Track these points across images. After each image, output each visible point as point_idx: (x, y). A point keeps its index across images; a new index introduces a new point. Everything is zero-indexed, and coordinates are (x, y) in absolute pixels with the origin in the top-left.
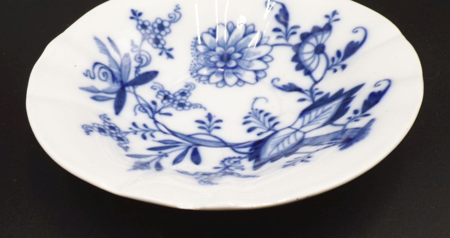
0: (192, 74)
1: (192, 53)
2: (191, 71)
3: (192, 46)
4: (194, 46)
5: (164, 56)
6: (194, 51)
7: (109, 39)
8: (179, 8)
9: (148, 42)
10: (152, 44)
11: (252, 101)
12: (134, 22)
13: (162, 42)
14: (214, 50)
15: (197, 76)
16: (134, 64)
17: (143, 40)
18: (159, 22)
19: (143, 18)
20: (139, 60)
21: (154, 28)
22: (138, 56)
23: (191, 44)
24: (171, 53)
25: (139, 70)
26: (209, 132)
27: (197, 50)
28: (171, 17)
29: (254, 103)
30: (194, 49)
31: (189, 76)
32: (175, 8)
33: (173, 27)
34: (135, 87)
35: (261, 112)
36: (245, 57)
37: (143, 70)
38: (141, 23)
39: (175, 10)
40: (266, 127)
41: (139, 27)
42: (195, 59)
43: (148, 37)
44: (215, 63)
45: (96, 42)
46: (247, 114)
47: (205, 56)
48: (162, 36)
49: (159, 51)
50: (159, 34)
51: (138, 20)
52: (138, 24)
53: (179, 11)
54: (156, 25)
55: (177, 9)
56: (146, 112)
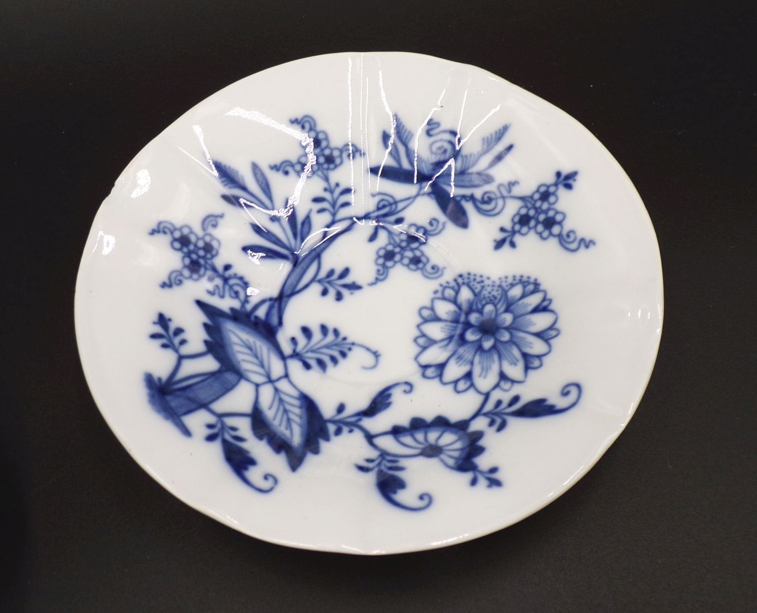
0: (461, 276)
1: (506, 277)
2: (466, 276)
3: (522, 277)
4: (520, 280)
5: (500, 236)
6: (510, 280)
7: (510, 148)
8: (587, 247)
9: (521, 208)
10: (518, 214)
11: (374, 348)
12: (550, 179)
13: (525, 230)
14: (507, 310)
15: (458, 284)
16: (478, 193)
17: (522, 199)
18: (559, 218)
19: (562, 192)
20: (486, 198)
21: (546, 212)
22: (493, 196)
23: (526, 275)
24: (506, 247)
25: (467, 201)
26: (320, 281)
27: (512, 285)
28: (568, 236)
29: (368, 349)
30: (514, 280)
31: (458, 272)
32: (588, 239)
33: (553, 242)
34: (433, 196)
35: (344, 355)
36: (480, 356)
37: (468, 207)
38: (552, 189)
39: (582, 240)
40: (307, 352)
41: (543, 189)
42: (494, 282)
43: (529, 205)
44: (480, 312)
45: (500, 130)
46: (342, 335)
47: (499, 297)
48: (535, 226)
49: (508, 225)
50: (538, 222)
51: (556, 185)
52: (548, 187)
53: (582, 246)
54: (551, 214)
55: (587, 243)
56: (379, 209)
